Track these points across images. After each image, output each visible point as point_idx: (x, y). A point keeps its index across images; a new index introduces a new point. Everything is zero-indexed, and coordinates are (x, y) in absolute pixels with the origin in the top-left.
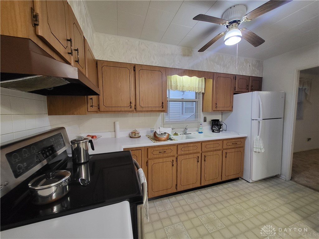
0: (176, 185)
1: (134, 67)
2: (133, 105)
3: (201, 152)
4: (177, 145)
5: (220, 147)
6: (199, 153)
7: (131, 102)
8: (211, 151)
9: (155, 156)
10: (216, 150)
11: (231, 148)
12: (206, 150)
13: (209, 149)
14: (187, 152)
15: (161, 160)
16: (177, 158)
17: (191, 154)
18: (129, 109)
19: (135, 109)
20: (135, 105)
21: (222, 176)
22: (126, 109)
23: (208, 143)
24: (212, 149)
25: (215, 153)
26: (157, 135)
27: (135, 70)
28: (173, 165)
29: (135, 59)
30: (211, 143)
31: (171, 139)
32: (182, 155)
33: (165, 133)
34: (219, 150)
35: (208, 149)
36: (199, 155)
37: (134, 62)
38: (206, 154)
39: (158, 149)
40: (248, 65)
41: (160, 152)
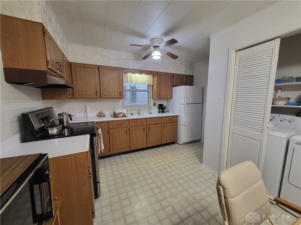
0: (130, 146)
1: (99, 68)
2: (99, 94)
3: (146, 125)
4: (129, 120)
5: (160, 122)
7: (97, 92)
9: (114, 127)
10: (157, 124)
11: (168, 123)
12: (150, 123)
13: (152, 123)
14: (136, 125)
15: (118, 130)
16: (129, 129)
17: (139, 126)
18: (95, 96)
19: (100, 96)
21: (161, 140)
22: (93, 96)
23: (151, 119)
24: (154, 123)
25: (156, 126)
26: (115, 114)
27: (99, 70)
28: (126, 133)
29: (99, 62)
30: (153, 119)
31: (125, 117)
32: (133, 126)
33: (121, 113)
34: (159, 124)
36: (145, 127)
37: (98, 64)
38: (150, 126)
39: (116, 122)
40: (183, 67)
41: (117, 125)
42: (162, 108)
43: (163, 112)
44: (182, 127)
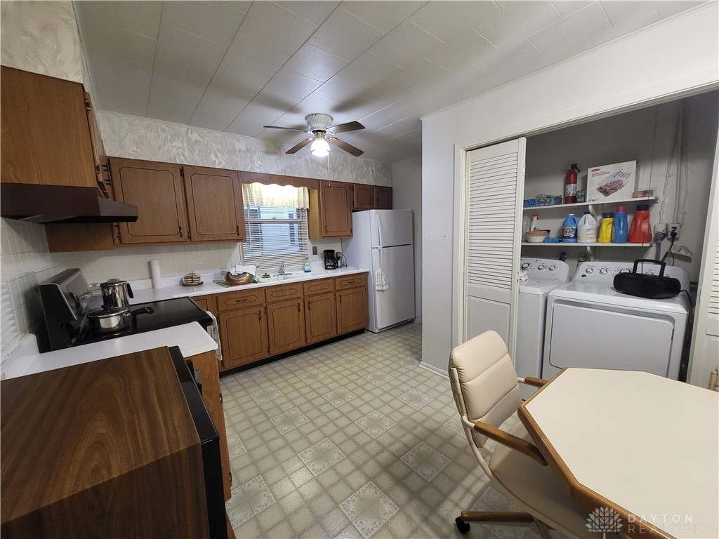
0: (269, 347)
1: (182, 170)
2: (185, 232)
3: (302, 297)
4: (265, 289)
5: (331, 289)
6: (299, 298)
7: (180, 228)
8: (318, 294)
9: (231, 307)
10: (325, 293)
11: (347, 289)
12: (310, 293)
13: (315, 292)
14: (281, 298)
15: (240, 313)
16: (266, 308)
17: (287, 300)
18: (177, 238)
19: (190, 238)
20: (189, 232)
21: (337, 328)
22: (172, 238)
23: (313, 284)
24: (319, 292)
25: (324, 297)
26: (231, 277)
27: (182, 175)
28: (260, 319)
29: (182, 156)
30: (316, 283)
31: (255, 282)
32: (273, 302)
33: (245, 273)
34: (331, 292)
35: (313, 293)
36: (301, 301)
37: (180, 160)
38: (311, 299)
39: (234, 296)
40: (370, 169)
41: (237, 301)
42: (331, 259)
43: (335, 267)
44: (377, 294)
